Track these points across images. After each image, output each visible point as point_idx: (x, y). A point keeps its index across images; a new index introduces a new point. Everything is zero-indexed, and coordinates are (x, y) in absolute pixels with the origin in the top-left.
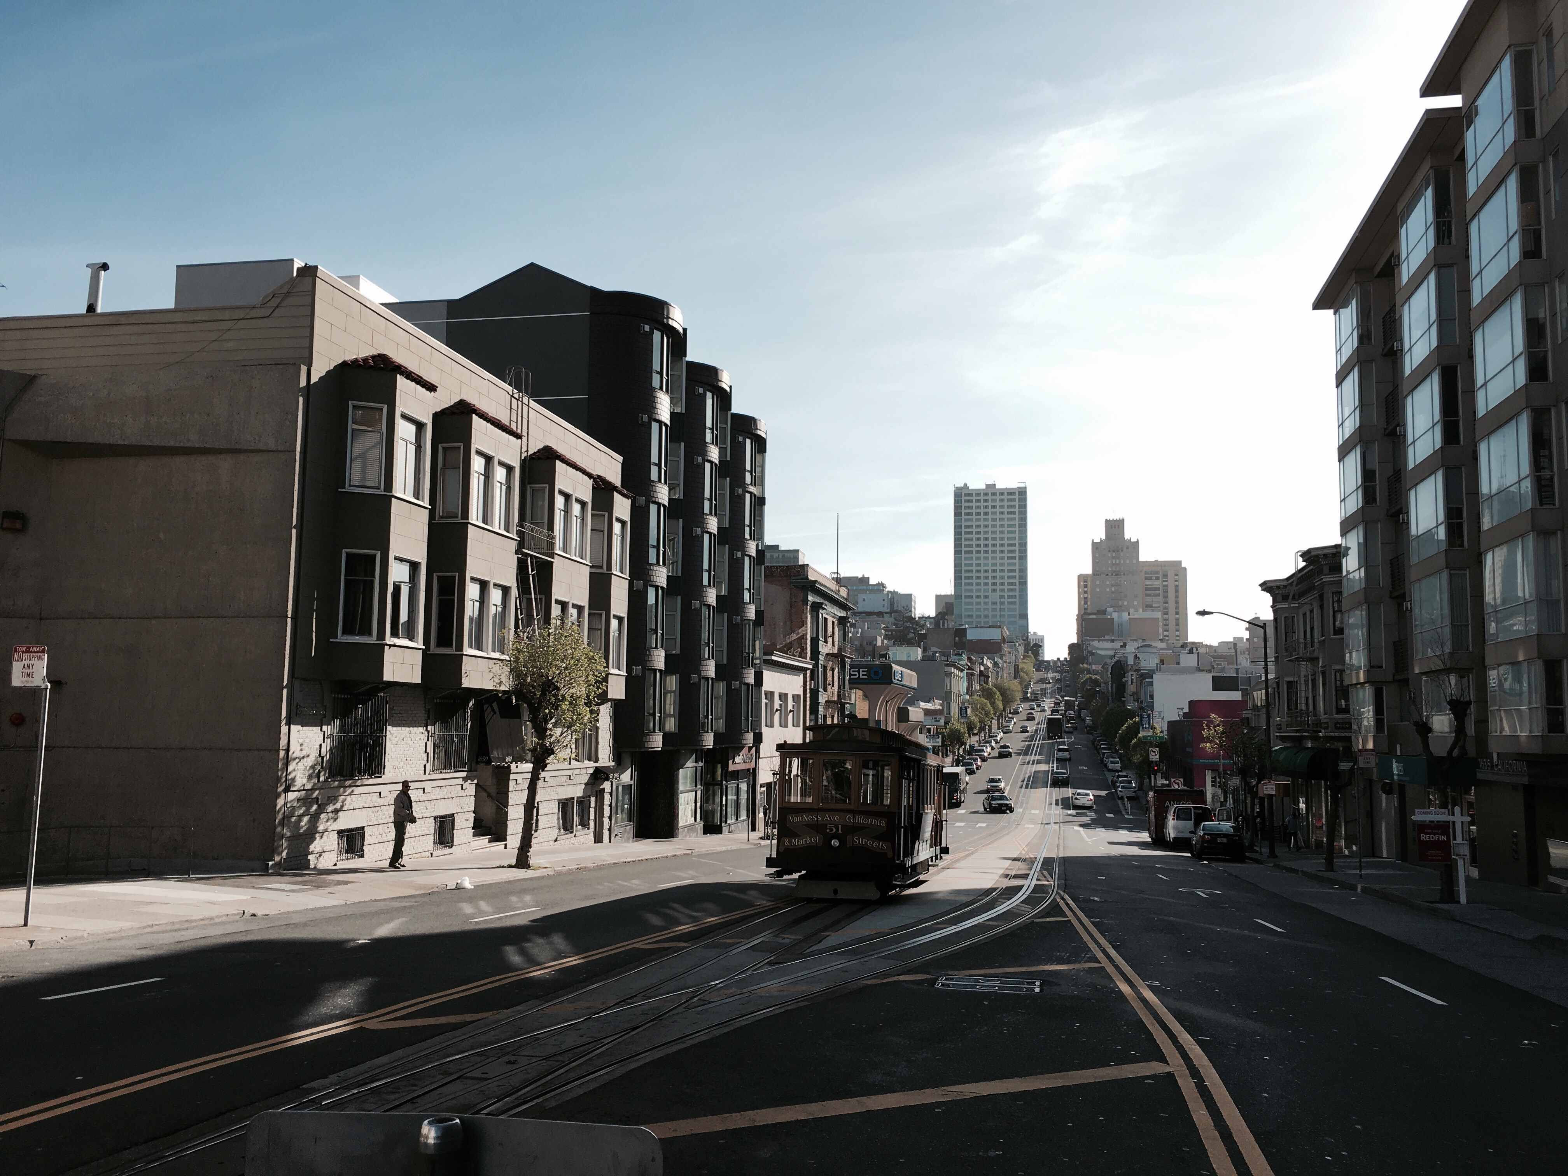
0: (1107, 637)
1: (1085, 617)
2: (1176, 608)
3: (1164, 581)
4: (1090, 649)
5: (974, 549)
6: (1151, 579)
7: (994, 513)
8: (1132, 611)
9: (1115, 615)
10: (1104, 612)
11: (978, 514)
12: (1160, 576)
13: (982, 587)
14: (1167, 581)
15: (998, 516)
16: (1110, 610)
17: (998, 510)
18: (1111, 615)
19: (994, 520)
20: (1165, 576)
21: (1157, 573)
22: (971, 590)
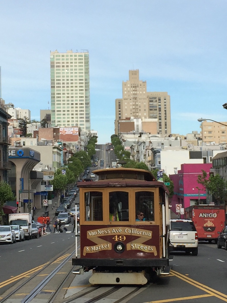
0: (131, 132)
1: (120, 121)
2: (165, 117)
3: (159, 102)
4: (123, 138)
5: (62, 85)
6: (152, 101)
7: (72, 66)
8: (143, 118)
9: (135, 121)
10: (129, 119)
11: (63, 66)
12: (157, 99)
13: (66, 106)
14: (160, 102)
15: (74, 68)
16: (132, 118)
17: (74, 64)
18: (133, 121)
19: (72, 70)
20: (159, 100)
21: (155, 98)
22: (60, 107)
